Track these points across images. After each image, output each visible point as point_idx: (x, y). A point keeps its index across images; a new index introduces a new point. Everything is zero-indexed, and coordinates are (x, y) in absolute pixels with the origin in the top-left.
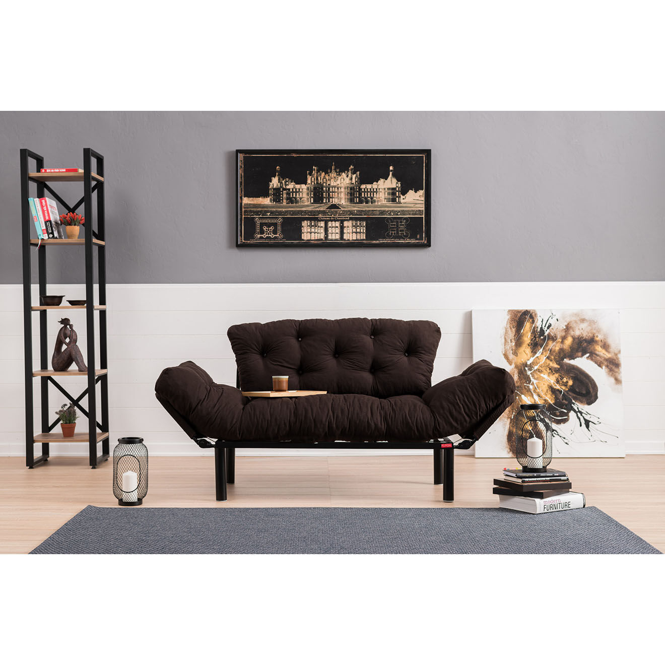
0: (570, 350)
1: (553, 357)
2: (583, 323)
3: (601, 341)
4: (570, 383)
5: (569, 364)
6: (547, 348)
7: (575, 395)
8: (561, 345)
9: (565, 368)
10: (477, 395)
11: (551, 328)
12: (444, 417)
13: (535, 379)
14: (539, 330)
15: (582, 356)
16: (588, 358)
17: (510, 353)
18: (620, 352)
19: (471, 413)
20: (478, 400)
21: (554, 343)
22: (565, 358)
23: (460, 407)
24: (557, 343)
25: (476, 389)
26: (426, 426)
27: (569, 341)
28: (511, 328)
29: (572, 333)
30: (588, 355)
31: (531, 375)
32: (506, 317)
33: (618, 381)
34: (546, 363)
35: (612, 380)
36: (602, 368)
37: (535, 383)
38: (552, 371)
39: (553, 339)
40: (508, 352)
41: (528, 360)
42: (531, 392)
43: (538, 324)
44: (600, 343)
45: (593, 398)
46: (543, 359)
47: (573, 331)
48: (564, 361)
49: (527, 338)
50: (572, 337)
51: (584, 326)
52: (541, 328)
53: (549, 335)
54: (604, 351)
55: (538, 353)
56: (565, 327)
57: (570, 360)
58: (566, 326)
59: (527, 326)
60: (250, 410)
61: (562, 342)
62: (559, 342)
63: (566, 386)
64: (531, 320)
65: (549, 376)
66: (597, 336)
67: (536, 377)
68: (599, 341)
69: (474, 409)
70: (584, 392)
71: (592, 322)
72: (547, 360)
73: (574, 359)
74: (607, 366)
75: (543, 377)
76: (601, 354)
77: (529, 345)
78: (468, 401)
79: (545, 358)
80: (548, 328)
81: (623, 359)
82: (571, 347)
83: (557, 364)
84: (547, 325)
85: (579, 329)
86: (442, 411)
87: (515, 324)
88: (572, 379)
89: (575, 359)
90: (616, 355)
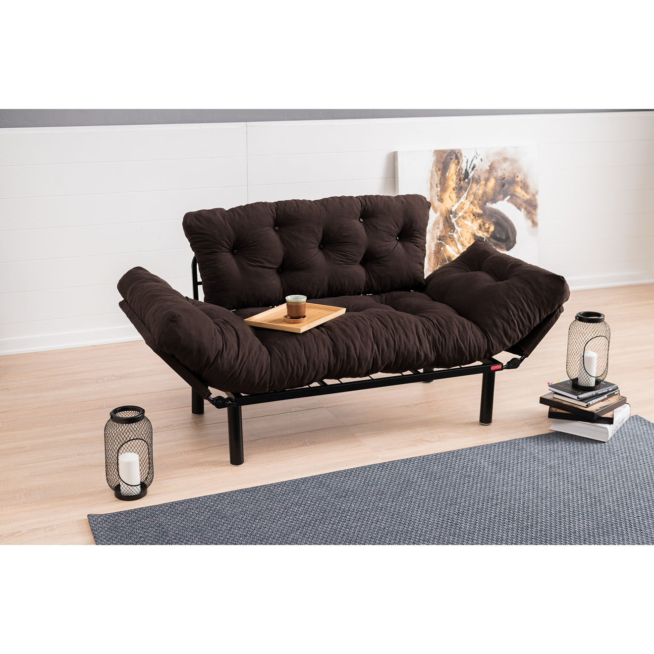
0: (492, 193)
1: (476, 202)
2: (505, 162)
3: (521, 181)
4: (492, 229)
5: (492, 208)
6: (471, 192)
7: (495, 242)
8: (485, 188)
9: (488, 212)
10: (533, 307)
11: (475, 169)
12: (497, 337)
13: (458, 226)
14: (464, 172)
15: (504, 198)
16: (508, 200)
17: (435, 199)
18: (537, 193)
19: (525, 329)
20: (534, 314)
21: (478, 186)
22: (488, 202)
23: (515, 324)
24: (480, 186)
25: (531, 301)
26: (479, 349)
27: (492, 183)
28: (437, 172)
29: (495, 174)
30: (508, 197)
31: (455, 223)
32: (432, 159)
33: (535, 224)
34: (470, 209)
35: (530, 223)
36: (521, 211)
37: (458, 231)
38: (476, 216)
39: (477, 181)
40: (434, 199)
41: (453, 206)
42: (455, 241)
43: (464, 166)
44: (520, 184)
45: (512, 244)
46: (467, 205)
47: (496, 172)
48: (486, 206)
49: (452, 183)
50: (495, 178)
51: (506, 165)
52: (466, 170)
53: (473, 177)
54: (523, 193)
55: (462, 198)
56: (488, 168)
57: (492, 203)
58: (489, 166)
59: (453, 168)
60: (280, 355)
61: (486, 184)
62: (482, 184)
63: (488, 232)
64: (456, 161)
65: (472, 222)
66: (518, 177)
67: (460, 225)
68: (519, 181)
69: (529, 324)
70: (504, 237)
71: (514, 161)
72: (471, 205)
73: (495, 202)
74: (525, 209)
75: (467, 224)
76: (520, 195)
77: (454, 190)
78: (523, 315)
79: (469, 203)
80: (473, 169)
81: (540, 200)
82: (494, 190)
83: (480, 209)
84: (472, 167)
85: (501, 169)
86: (495, 331)
87: (441, 166)
88: (494, 224)
89: (497, 203)
90: (534, 195)
